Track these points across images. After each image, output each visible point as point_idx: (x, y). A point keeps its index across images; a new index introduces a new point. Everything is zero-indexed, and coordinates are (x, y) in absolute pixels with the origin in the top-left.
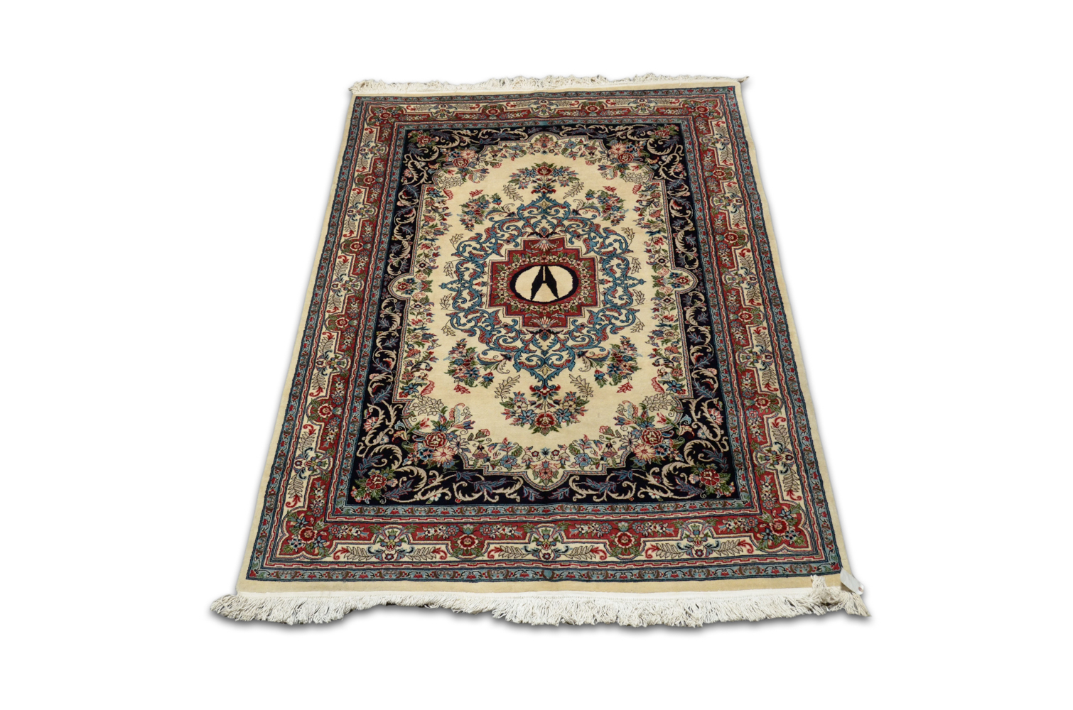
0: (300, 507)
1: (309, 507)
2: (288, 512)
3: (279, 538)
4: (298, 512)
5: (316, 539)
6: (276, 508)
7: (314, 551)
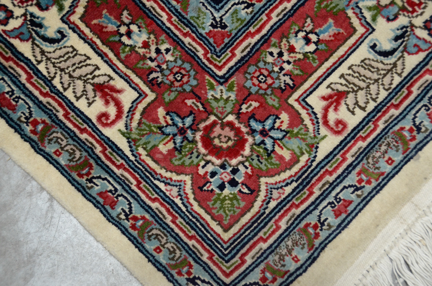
0: (135, 102)
1: (152, 84)
2: (126, 135)
3: (178, 201)
4: (143, 113)
5: (252, 132)
6: (90, 151)
7: (281, 158)
